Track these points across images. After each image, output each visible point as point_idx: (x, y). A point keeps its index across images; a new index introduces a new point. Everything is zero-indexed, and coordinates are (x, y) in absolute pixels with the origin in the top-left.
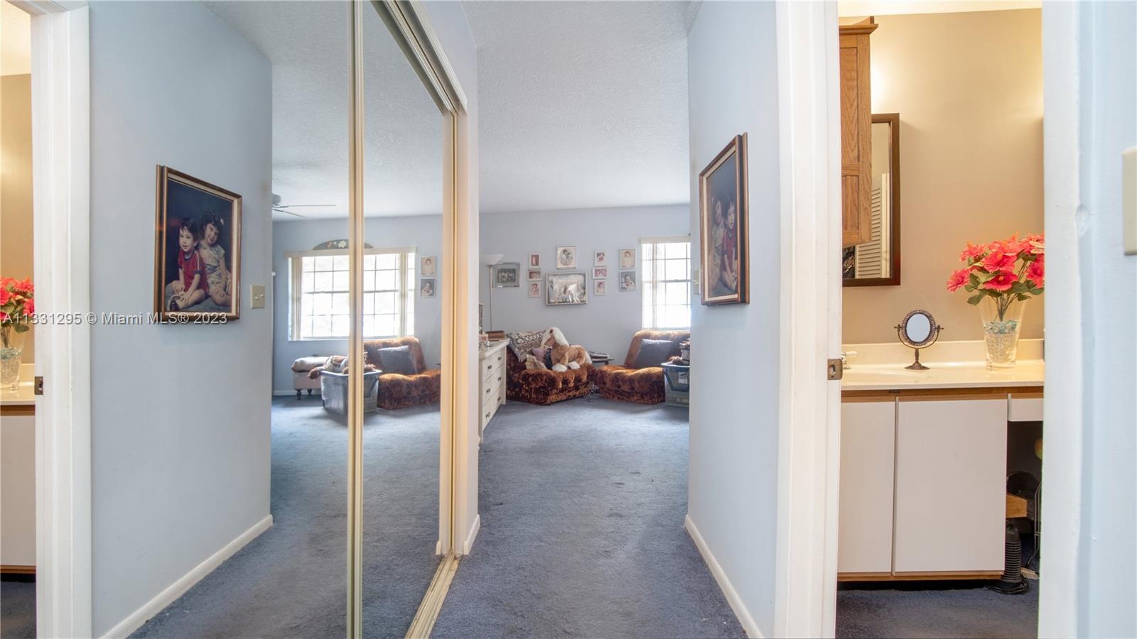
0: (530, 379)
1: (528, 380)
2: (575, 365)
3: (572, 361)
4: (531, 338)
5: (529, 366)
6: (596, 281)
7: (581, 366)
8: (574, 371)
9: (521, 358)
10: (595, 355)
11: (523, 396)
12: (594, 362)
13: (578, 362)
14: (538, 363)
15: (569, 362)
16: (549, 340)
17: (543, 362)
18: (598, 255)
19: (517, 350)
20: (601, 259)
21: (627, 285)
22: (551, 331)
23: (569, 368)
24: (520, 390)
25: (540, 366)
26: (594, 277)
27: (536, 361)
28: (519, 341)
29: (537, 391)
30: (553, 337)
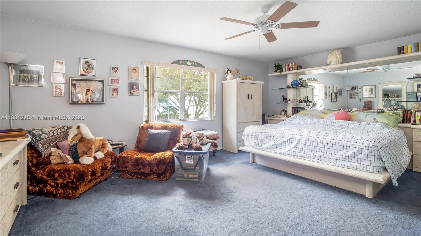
0: (56, 175)
1: (54, 176)
2: (100, 155)
3: (97, 151)
4: (56, 132)
5: (54, 160)
6: (112, 87)
7: (105, 155)
8: (101, 160)
9: (45, 154)
10: (113, 143)
11: (48, 192)
12: (113, 148)
13: (103, 152)
14: (65, 156)
15: (95, 152)
16: (76, 135)
17: (69, 154)
18: (114, 68)
19: (40, 145)
20: (116, 72)
21: (134, 92)
22: (78, 127)
23: (95, 158)
24: (45, 186)
25: (67, 159)
26: (110, 84)
27: (62, 154)
28: (42, 137)
29: (65, 186)
30: (80, 133)
